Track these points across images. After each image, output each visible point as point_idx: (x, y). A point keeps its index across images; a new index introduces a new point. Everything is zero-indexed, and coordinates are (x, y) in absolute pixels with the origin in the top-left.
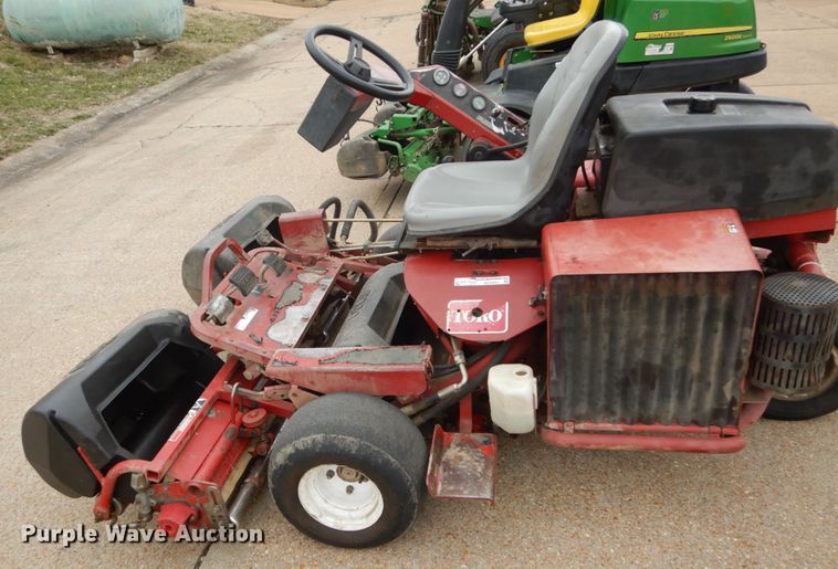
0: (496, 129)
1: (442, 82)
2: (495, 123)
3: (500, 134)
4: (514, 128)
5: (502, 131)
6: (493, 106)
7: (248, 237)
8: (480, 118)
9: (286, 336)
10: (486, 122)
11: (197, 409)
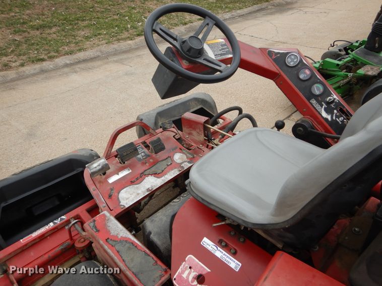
0: (324, 114)
1: (292, 64)
2: (326, 110)
3: (326, 119)
4: (341, 119)
5: (329, 118)
6: (330, 94)
7: (175, 116)
8: (314, 102)
9: (127, 199)
10: (317, 107)
11: (55, 223)
